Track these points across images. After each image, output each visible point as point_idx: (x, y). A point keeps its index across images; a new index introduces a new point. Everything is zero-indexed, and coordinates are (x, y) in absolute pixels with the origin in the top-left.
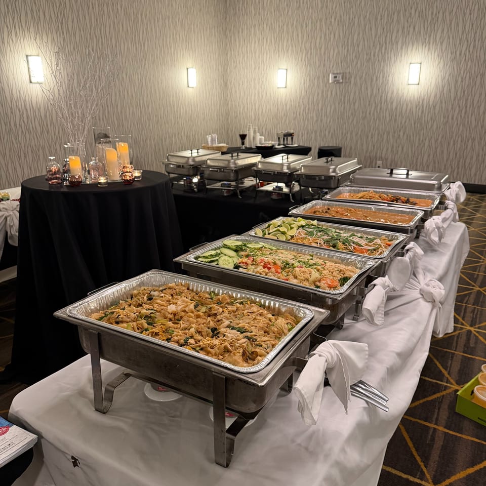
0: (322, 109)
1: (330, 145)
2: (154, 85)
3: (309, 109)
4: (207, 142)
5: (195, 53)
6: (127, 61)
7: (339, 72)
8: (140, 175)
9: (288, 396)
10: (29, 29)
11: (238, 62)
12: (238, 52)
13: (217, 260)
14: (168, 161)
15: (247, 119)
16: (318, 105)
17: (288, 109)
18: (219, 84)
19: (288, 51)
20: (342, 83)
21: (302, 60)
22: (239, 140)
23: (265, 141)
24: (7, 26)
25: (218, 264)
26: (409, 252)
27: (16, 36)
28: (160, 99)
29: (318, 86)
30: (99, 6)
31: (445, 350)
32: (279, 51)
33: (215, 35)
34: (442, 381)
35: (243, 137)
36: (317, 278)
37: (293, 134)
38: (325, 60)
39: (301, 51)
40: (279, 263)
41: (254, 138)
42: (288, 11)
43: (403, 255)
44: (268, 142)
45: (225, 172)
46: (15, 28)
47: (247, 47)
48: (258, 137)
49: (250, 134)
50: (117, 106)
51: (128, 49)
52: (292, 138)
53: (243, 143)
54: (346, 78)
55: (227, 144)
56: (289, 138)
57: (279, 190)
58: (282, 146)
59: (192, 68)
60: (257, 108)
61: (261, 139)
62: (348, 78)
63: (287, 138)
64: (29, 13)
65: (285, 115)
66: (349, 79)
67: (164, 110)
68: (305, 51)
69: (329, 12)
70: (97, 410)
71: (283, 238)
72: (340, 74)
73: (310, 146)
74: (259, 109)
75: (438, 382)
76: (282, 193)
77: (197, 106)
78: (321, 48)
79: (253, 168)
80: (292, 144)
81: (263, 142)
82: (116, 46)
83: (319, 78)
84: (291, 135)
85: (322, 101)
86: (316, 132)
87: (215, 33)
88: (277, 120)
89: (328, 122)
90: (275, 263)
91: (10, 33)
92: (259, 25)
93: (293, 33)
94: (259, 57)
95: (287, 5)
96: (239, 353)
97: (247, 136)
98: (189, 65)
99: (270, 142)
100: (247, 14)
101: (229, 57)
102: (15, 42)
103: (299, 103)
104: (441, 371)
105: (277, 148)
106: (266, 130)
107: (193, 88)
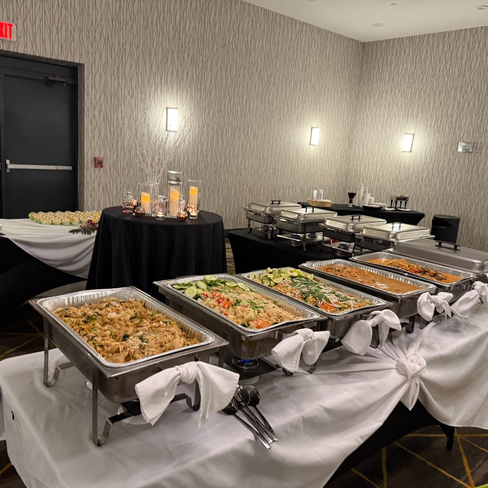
0: (447, 177)
1: (452, 215)
2: (276, 141)
3: (432, 175)
4: (313, 196)
5: (323, 113)
6: (254, 118)
7: (469, 141)
8: (196, 214)
9: (192, 413)
10: (172, 86)
11: (365, 124)
12: (367, 115)
13: (185, 289)
14: (249, 208)
15: (367, 179)
16: (443, 172)
17: (410, 173)
18: (342, 144)
19: (417, 117)
20: (472, 152)
21: (430, 127)
22: (347, 199)
23: (375, 202)
24: (155, 83)
25: (183, 293)
26: (375, 318)
27: (161, 91)
28: (279, 154)
29: (445, 153)
30: (236, 69)
31: (482, 449)
32: (408, 116)
33: (346, 98)
34: (459, 478)
35: (352, 195)
36: (251, 318)
37: (408, 198)
38: (455, 129)
39: (431, 118)
40: (232, 300)
41: (363, 198)
42: (423, 78)
43: (365, 319)
44: (377, 203)
45: (293, 224)
46: (161, 84)
47: (376, 110)
48: (368, 196)
49: (360, 193)
50: (238, 157)
51: (257, 107)
52: (406, 202)
53: (351, 202)
54: (476, 148)
55: (332, 201)
56: (403, 202)
57: (344, 249)
58: (393, 209)
59: (317, 128)
60: (378, 169)
61: (370, 200)
62: (478, 148)
63: (401, 202)
64: (175, 72)
65: (406, 178)
66: (480, 149)
67: (282, 164)
68: (435, 118)
69: (466, 81)
70: (44, 383)
71: (266, 284)
72: (470, 143)
73: (424, 213)
74: (380, 170)
75: (454, 478)
76: (347, 252)
77: (317, 162)
78: (452, 117)
79: (320, 224)
80: (405, 208)
81: (373, 202)
82: (246, 104)
83: (447, 145)
84: (405, 199)
85: (448, 169)
86: (437, 200)
87: (346, 95)
88: (398, 182)
89: (452, 191)
90: (228, 300)
91: (156, 88)
92: (392, 90)
93: (425, 100)
94: (387, 121)
95: (422, 72)
96: (124, 354)
97: (357, 195)
98: (315, 125)
99: (380, 204)
100: (381, 80)
101: (357, 120)
102: (159, 95)
103: (423, 168)
104: (464, 468)
105: (386, 210)
106: (384, 192)
107: (315, 145)
